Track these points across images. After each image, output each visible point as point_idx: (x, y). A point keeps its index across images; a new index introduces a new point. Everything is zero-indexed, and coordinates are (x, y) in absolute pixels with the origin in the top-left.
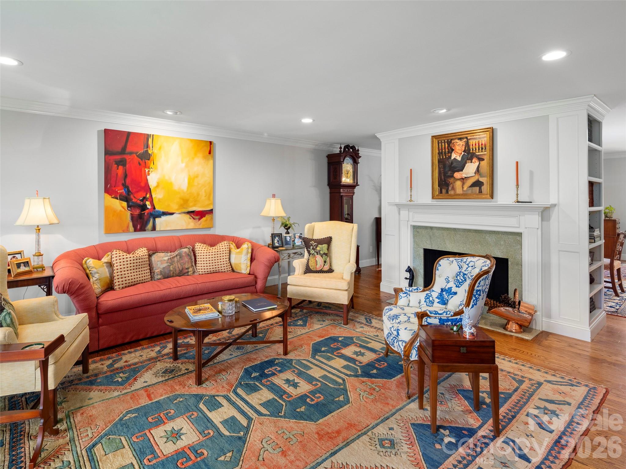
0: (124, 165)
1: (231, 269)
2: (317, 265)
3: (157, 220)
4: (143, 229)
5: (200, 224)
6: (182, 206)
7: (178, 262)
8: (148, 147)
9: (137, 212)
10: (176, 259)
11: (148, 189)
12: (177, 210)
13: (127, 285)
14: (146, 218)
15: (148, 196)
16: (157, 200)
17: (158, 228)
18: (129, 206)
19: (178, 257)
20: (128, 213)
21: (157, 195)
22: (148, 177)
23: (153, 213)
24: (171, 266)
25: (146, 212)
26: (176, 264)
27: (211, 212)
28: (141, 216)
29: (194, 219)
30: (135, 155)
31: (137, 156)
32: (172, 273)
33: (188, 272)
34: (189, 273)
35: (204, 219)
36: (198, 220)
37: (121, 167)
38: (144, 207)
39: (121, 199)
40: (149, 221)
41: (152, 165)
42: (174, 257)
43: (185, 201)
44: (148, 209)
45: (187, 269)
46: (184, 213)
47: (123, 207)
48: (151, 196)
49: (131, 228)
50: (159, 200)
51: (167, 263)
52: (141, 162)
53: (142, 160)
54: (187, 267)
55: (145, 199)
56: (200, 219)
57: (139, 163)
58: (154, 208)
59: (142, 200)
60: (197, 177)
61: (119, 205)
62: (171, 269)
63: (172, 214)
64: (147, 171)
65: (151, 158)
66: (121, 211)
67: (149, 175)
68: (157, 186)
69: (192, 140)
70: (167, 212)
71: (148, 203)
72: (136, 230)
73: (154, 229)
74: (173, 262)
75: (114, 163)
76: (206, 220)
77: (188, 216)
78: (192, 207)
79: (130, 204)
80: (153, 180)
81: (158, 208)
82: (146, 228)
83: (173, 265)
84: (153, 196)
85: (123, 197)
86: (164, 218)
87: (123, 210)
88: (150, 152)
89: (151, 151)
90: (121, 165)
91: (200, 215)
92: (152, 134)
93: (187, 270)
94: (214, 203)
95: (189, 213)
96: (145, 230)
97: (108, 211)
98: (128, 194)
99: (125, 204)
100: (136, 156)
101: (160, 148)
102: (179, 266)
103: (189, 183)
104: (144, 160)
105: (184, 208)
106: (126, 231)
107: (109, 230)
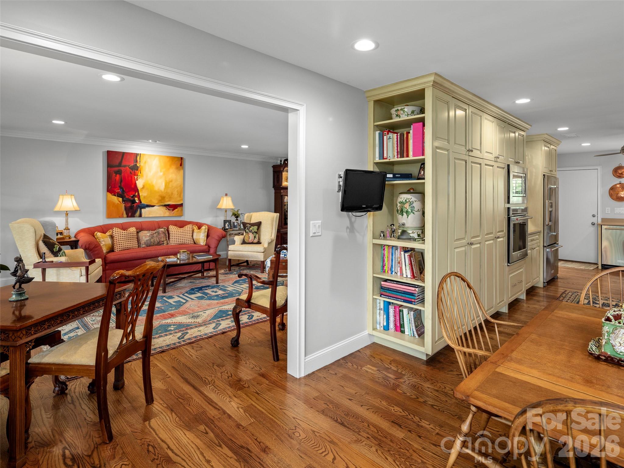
0: (120, 174)
1: (193, 242)
2: (249, 239)
3: (143, 210)
4: (133, 216)
5: (174, 213)
6: (160, 201)
7: (156, 236)
8: (137, 161)
9: (129, 205)
10: (155, 235)
11: (136, 189)
12: (157, 203)
13: (123, 249)
14: (135, 209)
15: (137, 194)
16: (143, 197)
17: (143, 215)
18: (123, 201)
19: (157, 234)
20: (123, 205)
21: (143, 194)
22: (137, 182)
23: (140, 205)
24: (152, 239)
25: (135, 205)
26: (155, 238)
27: (181, 205)
28: (131, 207)
29: (169, 210)
30: (128, 167)
31: (130, 168)
32: (152, 243)
33: (163, 243)
34: (164, 244)
35: (176, 210)
37: (118, 175)
38: (134, 201)
39: (118, 196)
40: (137, 211)
41: (139, 174)
42: (154, 234)
43: (163, 198)
44: (136, 202)
45: (162, 241)
46: (162, 206)
47: (119, 201)
48: (139, 194)
49: (125, 215)
50: (144, 197)
51: (149, 237)
52: (132, 172)
53: (132, 170)
54: (162, 240)
55: (134, 196)
56: (173, 210)
57: (131, 172)
58: (141, 202)
59: (132, 197)
60: (171, 181)
61: (117, 200)
62: (152, 241)
63: (153, 206)
64: (136, 177)
65: (139, 169)
66: (118, 204)
67: (137, 180)
68: (143, 188)
69: (167, 157)
70: (150, 205)
71: (136, 199)
72: (128, 216)
73: (140, 216)
74: (154, 236)
75: (114, 172)
76: (178, 211)
77: (165, 208)
78: (167, 202)
79: (124, 199)
80: (140, 183)
81: (144, 202)
82: (135, 216)
83: (153, 238)
84: (140, 195)
85: (120, 194)
86: (147, 209)
87: (120, 203)
88: (138, 165)
89: (139, 165)
90: (119, 174)
91: (173, 207)
92: (140, 153)
93: (163, 242)
94: (183, 199)
95: (165, 206)
96: (134, 217)
97: (109, 204)
98: (123, 193)
99: (121, 199)
100: (128, 168)
101: (145, 162)
102: (157, 239)
103: (166, 186)
104: (134, 171)
105: (162, 202)
106: (122, 217)
107: (109, 215)
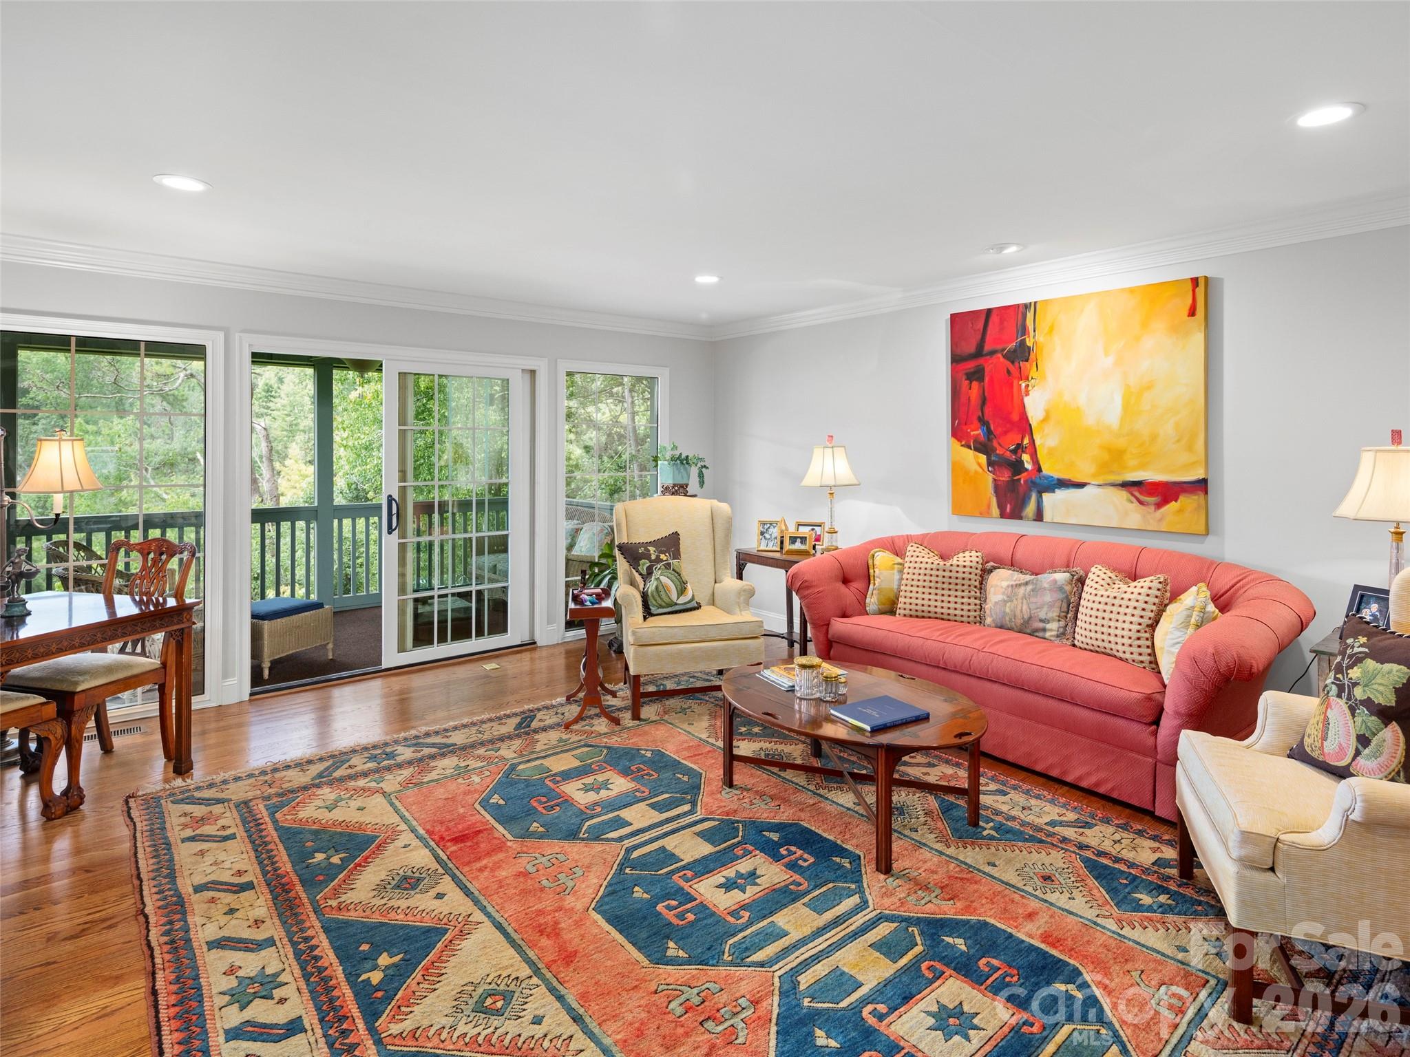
0: (981, 379)
1: (1146, 658)
3: (1046, 496)
4: (1016, 515)
5: (1160, 520)
6: (1104, 467)
7: (1024, 597)
8: (1024, 331)
9: (1005, 476)
10: (1022, 590)
11: (1024, 426)
12: (1094, 476)
14: (1021, 490)
15: (1026, 441)
16: (1046, 451)
17: (1047, 516)
18: (990, 463)
19: (1030, 587)
20: (990, 478)
21: (1045, 440)
22: (1027, 400)
23: (1038, 481)
24: (1008, 604)
25: (1023, 478)
26: (1020, 601)
27: (1201, 486)
28: (1013, 484)
29: (1141, 503)
30: (1000, 355)
31: (1005, 357)
32: (1007, 619)
33: (1044, 630)
34: (1048, 635)
35: (1173, 506)
36: (1153, 508)
37: (975, 384)
38: (1018, 467)
39: (976, 450)
40: (1030, 498)
41: (1033, 373)
42: (1020, 585)
43: (1116, 456)
44: (1026, 470)
45: (1041, 621)
46: (1113, 485)
47: (979, 465)
48: (1032, 441)
49: (995, 511)
50: (1051, 452)
51: (1003, 593)
52: (1011, 368)
53: (1013, 362)
54: (1042, 615)
55: (1019, 448)
56: (1159, 506)
57: (1008, 372)
58: (1040, 470)
59: (1015, 452)
60: (1150, 387)
61: (974, 461)
62: (1008, 610)
63: (1081, 485)
64: (1023, 385)
65: (1032, 356)
66: (976, 472)
67: (1027, 394)
68: (1046, 419)
69: (1131, 291)
70: (1070, 481)
71: (1026, 458)
72: (1003, 515)
73: (1039, 516)
74: (1016, 595)
75: (964, 377)
76: (1180, 511)
77: (1123, 494)
78: (1135, 469)
79: (993, 458)
80: (1035, 404)
81: (1047, 470)
82: (1024, 514)
83: (1012, 601)
84: (1037, 443)
85: (980, 443)
86: (1061, 494)
87: (980, 470)
88: (1029, 343)
89: (1032, 340)
90: (976, 380)
91: (1165, 493)
92: (1033, 300)
93: (1041, 625)
94: (1212, 462)
95: (1126, 485)
96: (1020, 518)
97: (958, 471)
98: (989, 440)
99: (983, 458)
100: (1002, 359)
101: (1052, 329)
102: (1025, 607)
103: (1126, 407)
104: (1016, 363)
105: (1112, 472)
106: (985, 514)
107: (959, 509)
